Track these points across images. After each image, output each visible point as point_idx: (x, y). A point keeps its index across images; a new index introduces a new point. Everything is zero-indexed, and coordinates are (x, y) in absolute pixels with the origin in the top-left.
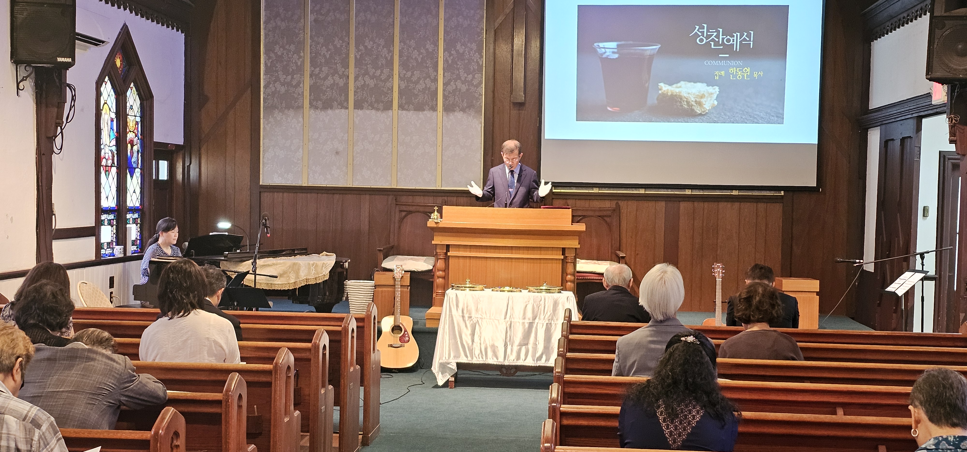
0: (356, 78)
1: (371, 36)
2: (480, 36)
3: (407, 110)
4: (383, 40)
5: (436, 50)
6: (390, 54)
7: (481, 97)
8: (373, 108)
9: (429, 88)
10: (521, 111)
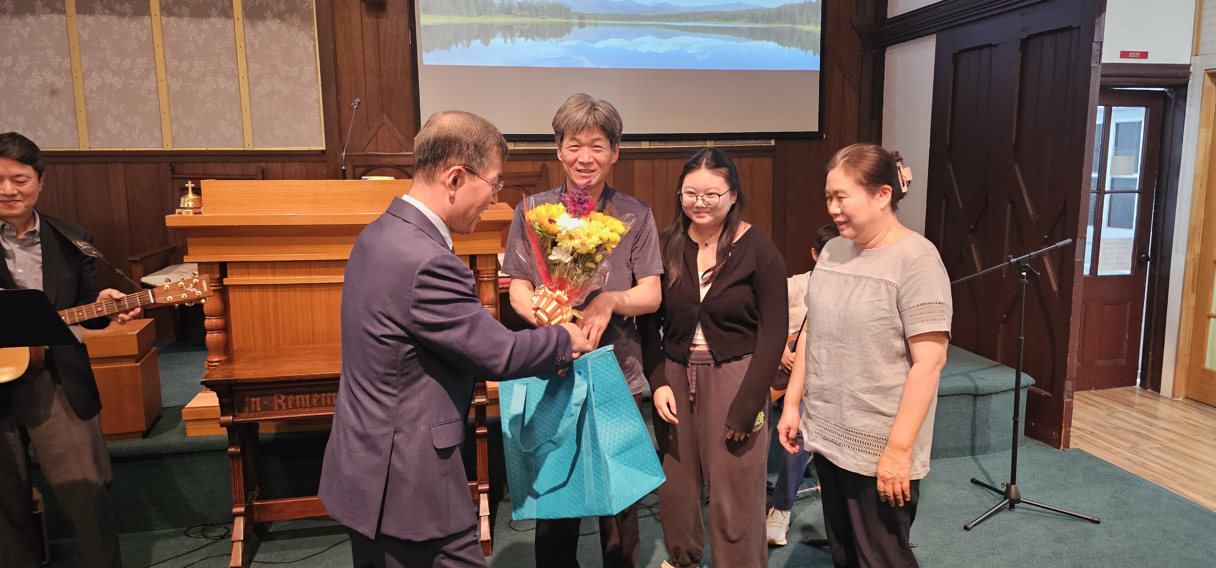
10: (380, 19)
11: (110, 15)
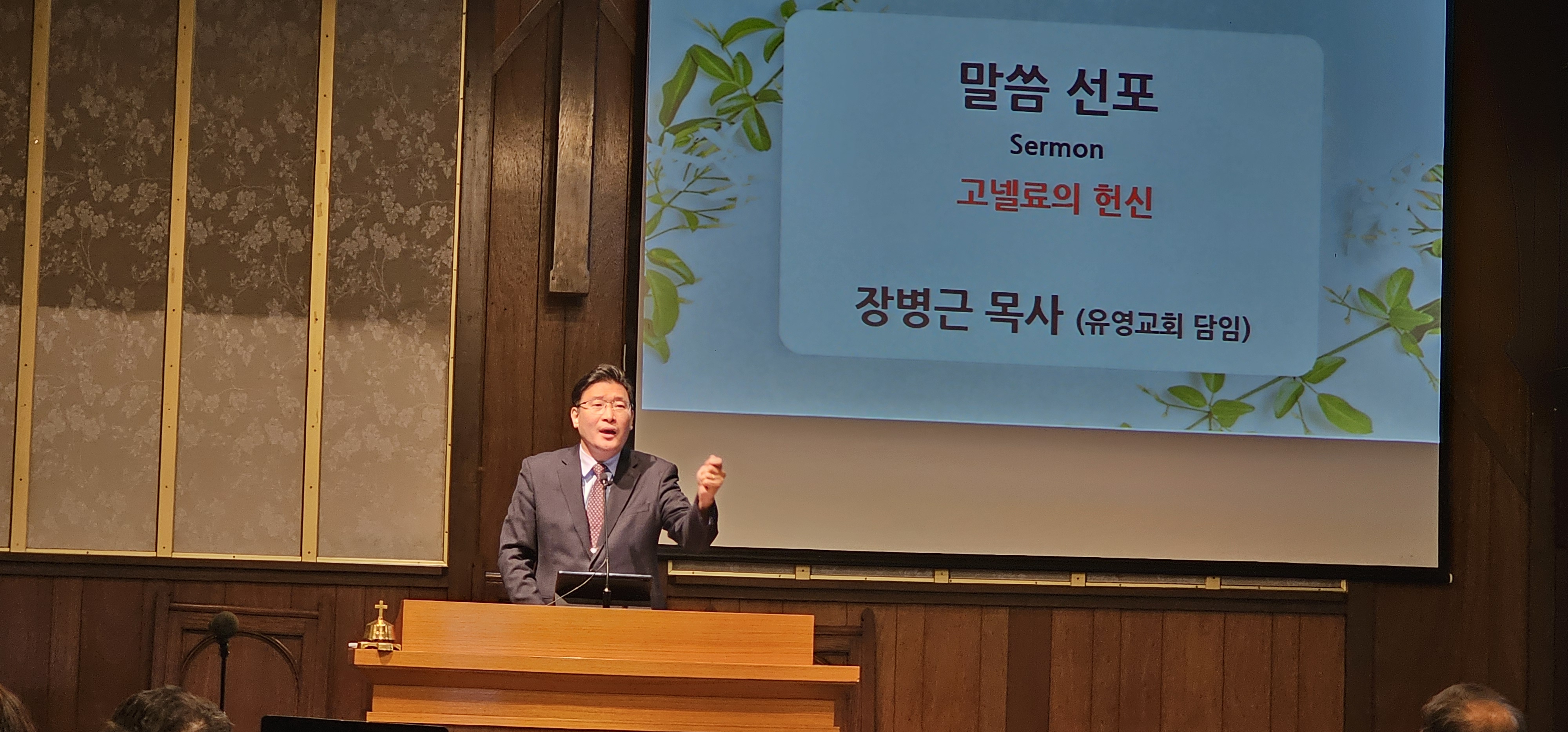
0: (49, 210)
1: (100, 81)
2: (447, 93)
3: (212, 312)
4: (142, 93)
5: (308, 131)
6: (163, 138)
7: (446, 276)
8: (101, 303)
9: (285, 246)
10: (572, 324)
11: (96, 308)
